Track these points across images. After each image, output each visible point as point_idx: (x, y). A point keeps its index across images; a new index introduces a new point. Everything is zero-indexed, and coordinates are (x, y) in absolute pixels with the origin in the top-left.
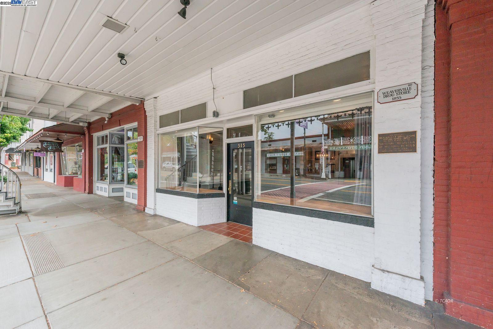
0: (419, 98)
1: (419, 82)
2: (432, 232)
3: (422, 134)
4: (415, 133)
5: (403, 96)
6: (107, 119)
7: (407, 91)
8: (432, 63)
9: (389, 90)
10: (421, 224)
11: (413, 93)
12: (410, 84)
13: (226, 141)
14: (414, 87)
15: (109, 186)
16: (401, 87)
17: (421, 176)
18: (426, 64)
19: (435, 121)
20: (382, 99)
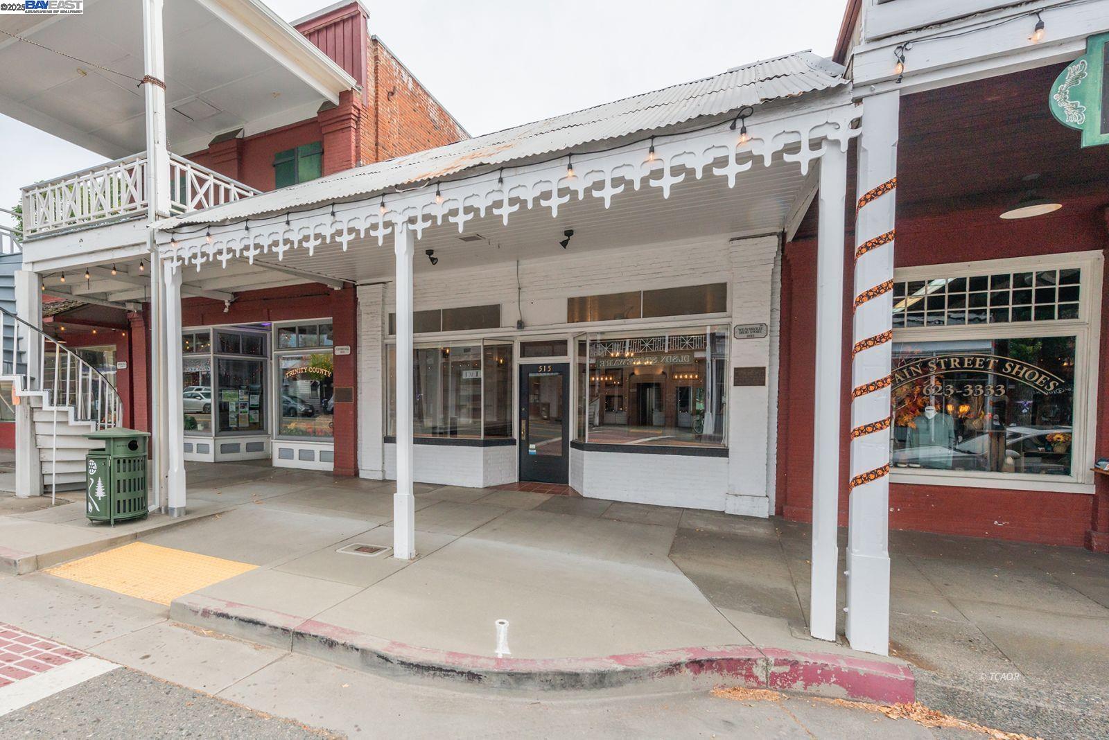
0: (768, 337)
1: (768, 323)
2: (776, 456)
3: (770, 369)
4: (764, 368)
5: (756, 335)
6: (227, 304)
7: (759, 331)
8: (779, 307)
9: (744, 327)
10: (767, 449)
11: (764, 331)
12: (761, 325)
13: (518, 360)
14: (764, 327)
15: (215, 440)
16: (754, 326)
17: (768, 407)
18: (774, 307)
19: (780, 358)
20: (738, 335)
